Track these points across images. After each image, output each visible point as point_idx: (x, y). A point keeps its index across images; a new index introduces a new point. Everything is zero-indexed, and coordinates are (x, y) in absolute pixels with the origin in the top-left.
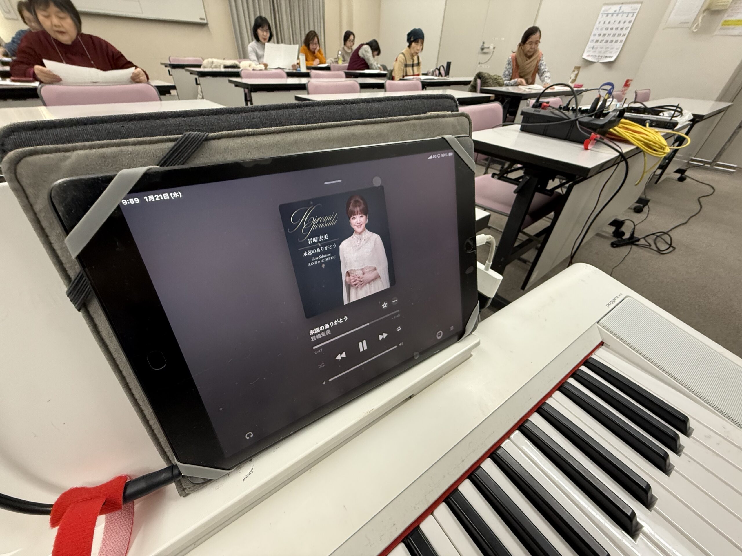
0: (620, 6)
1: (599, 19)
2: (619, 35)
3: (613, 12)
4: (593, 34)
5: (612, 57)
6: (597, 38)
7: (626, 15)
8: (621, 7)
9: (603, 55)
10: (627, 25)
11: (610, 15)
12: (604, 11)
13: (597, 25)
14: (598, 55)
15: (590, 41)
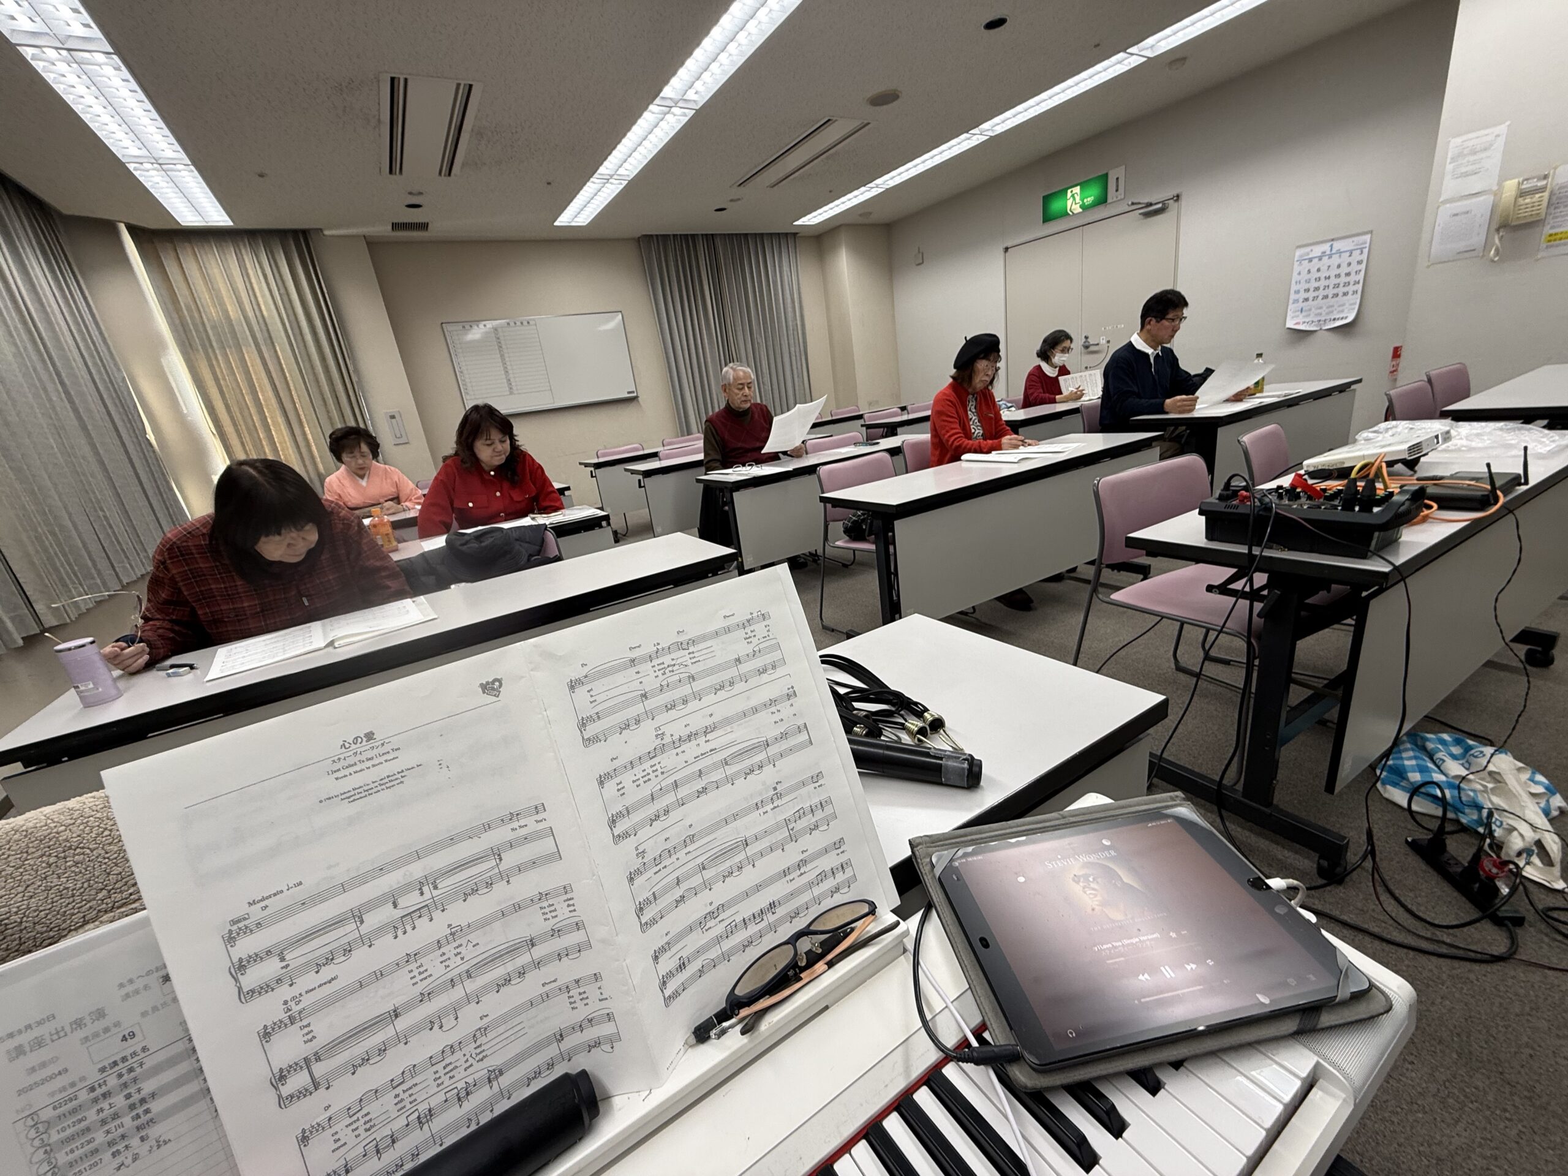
0: (1330, 244)
1: (1297, 268)
2: (1346, 284)
3: (1319, 254)
4: (1292, 292)
5: (1346, 318)
6: (1303, 295)
7: (1348, 254)
8: (1331, 246)
9: (1328, 317)
10: (1355, 267)
11: (1316, 260)
12: (1301, 256)
13: (1295, 277)
14: (1316, 319)
15: (1291, 301)
